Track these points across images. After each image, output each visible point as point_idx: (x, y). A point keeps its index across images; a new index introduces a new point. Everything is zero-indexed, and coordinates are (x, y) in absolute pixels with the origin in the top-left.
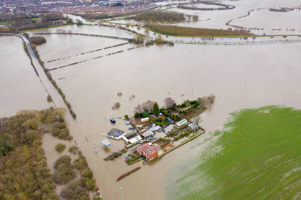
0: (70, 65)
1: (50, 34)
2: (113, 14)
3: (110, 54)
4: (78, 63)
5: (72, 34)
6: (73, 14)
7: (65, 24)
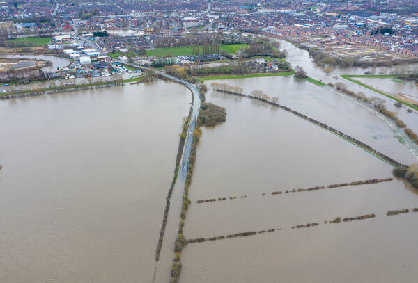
0: (236, 236)
1: (240, 95)
2: (372, 55)
3: (337, 220)
4: (254, 233)
5: (278, 106)
6: (296, 44)
7: (274, 72)
